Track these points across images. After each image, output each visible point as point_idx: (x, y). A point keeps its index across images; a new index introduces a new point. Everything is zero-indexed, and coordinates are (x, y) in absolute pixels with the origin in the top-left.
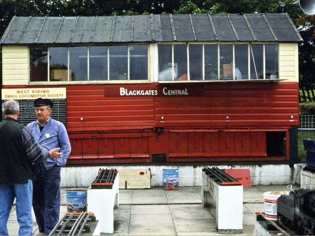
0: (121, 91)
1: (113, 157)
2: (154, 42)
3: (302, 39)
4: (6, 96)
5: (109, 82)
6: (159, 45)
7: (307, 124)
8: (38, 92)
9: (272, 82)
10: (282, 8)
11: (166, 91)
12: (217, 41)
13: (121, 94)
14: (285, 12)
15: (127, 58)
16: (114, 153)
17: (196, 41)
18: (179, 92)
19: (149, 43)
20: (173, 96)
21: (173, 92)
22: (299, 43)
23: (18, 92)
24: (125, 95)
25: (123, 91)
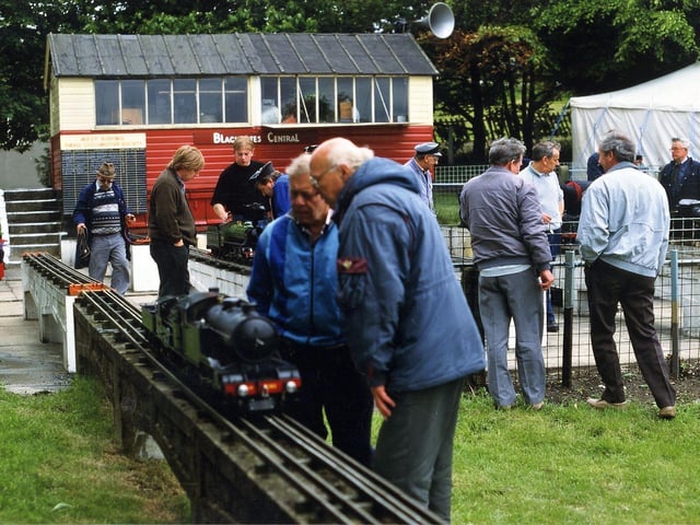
0: (215, 138)
1: (205, 223)
2: (255, 74)
3: (437, 72)
4: (66, 145)
5: (199, 125)
6: (262, 79)
7: (460, 178)
8: (109, 139)
9: (401, 126)
10: (402, 25)
11: (272, 137)
12: (334, 73)
13: (216, 142)
14: (406, 31)
15: (221, 94)
16: (206, 219)
17: (309, 73)
18: (288, 138)
19: (249, 75)
20: (280, 143)
21: (280, 139)
22: (434, 76)
23: (83, 139)
24: (220, 144)
25: (218, 138)
